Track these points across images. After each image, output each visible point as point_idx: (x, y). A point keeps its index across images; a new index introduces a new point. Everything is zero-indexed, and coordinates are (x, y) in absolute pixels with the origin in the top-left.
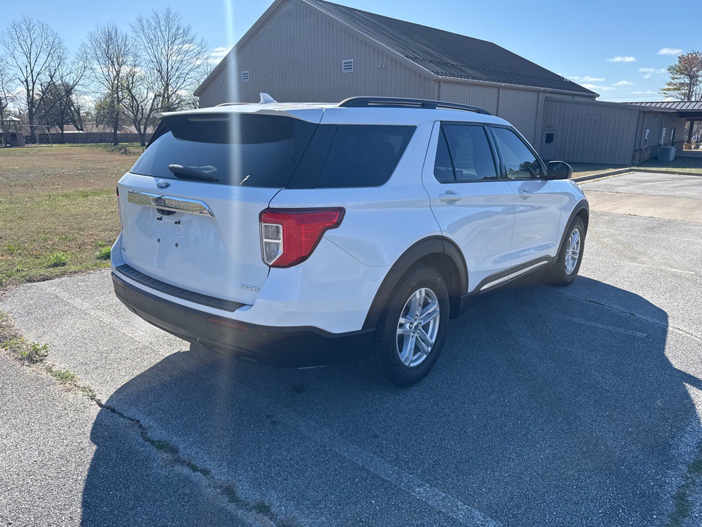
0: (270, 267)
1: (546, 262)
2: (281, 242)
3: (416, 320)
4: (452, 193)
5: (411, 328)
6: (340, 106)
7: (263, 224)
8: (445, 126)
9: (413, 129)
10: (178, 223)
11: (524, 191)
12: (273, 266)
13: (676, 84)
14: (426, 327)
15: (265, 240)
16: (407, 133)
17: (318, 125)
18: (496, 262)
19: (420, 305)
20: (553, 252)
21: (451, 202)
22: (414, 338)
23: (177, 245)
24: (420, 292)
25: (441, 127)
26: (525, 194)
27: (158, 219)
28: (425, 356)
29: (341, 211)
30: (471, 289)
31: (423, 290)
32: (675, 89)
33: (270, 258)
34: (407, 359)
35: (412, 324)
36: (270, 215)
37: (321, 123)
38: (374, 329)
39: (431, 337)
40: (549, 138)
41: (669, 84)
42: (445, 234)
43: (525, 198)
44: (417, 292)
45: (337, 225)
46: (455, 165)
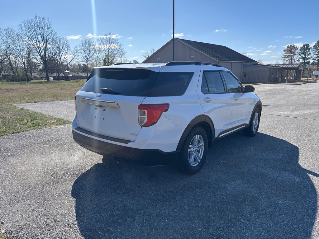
0: (142, 126)
1: (245, 126)
2: (146, 117)
3: (195, 147)
4: (208, 98)
5: (193, 150)
6: (166, 65)
7: (139, 110)
8: (205, 72)
9: (193, 73)
10: (104, 110)
11: (236, 97)
12: (143, 126)
13: (287, 56)
14: (199, 151)
15: (140, 116)
16: (191, 75)
17: (159, 72)
18: (226, 125)
19: (197, 141)
20: (247, 122)
21: (208, 102)
22: (194, 155)
23: (103, 119)
24: (198, 136)
25: (203, 72)
26: (236, 99)
27: (95, 109)
28: (198, 163)
29: (168, 105)
30: (216, 136)
31: (199, 135)
32: (287, 58)
33: (142, 123)
34: (191, 163)
35: (194, 149)
36: (142, 107)
37: (160, 72)
38: (180, 151)
39: (201, 156)
40: (245, 76)
41: (285, 56)
42: (206, 114)
43: (236, 100)
44: (196, 136)
45: (166, 110)
46: (209, 87)
